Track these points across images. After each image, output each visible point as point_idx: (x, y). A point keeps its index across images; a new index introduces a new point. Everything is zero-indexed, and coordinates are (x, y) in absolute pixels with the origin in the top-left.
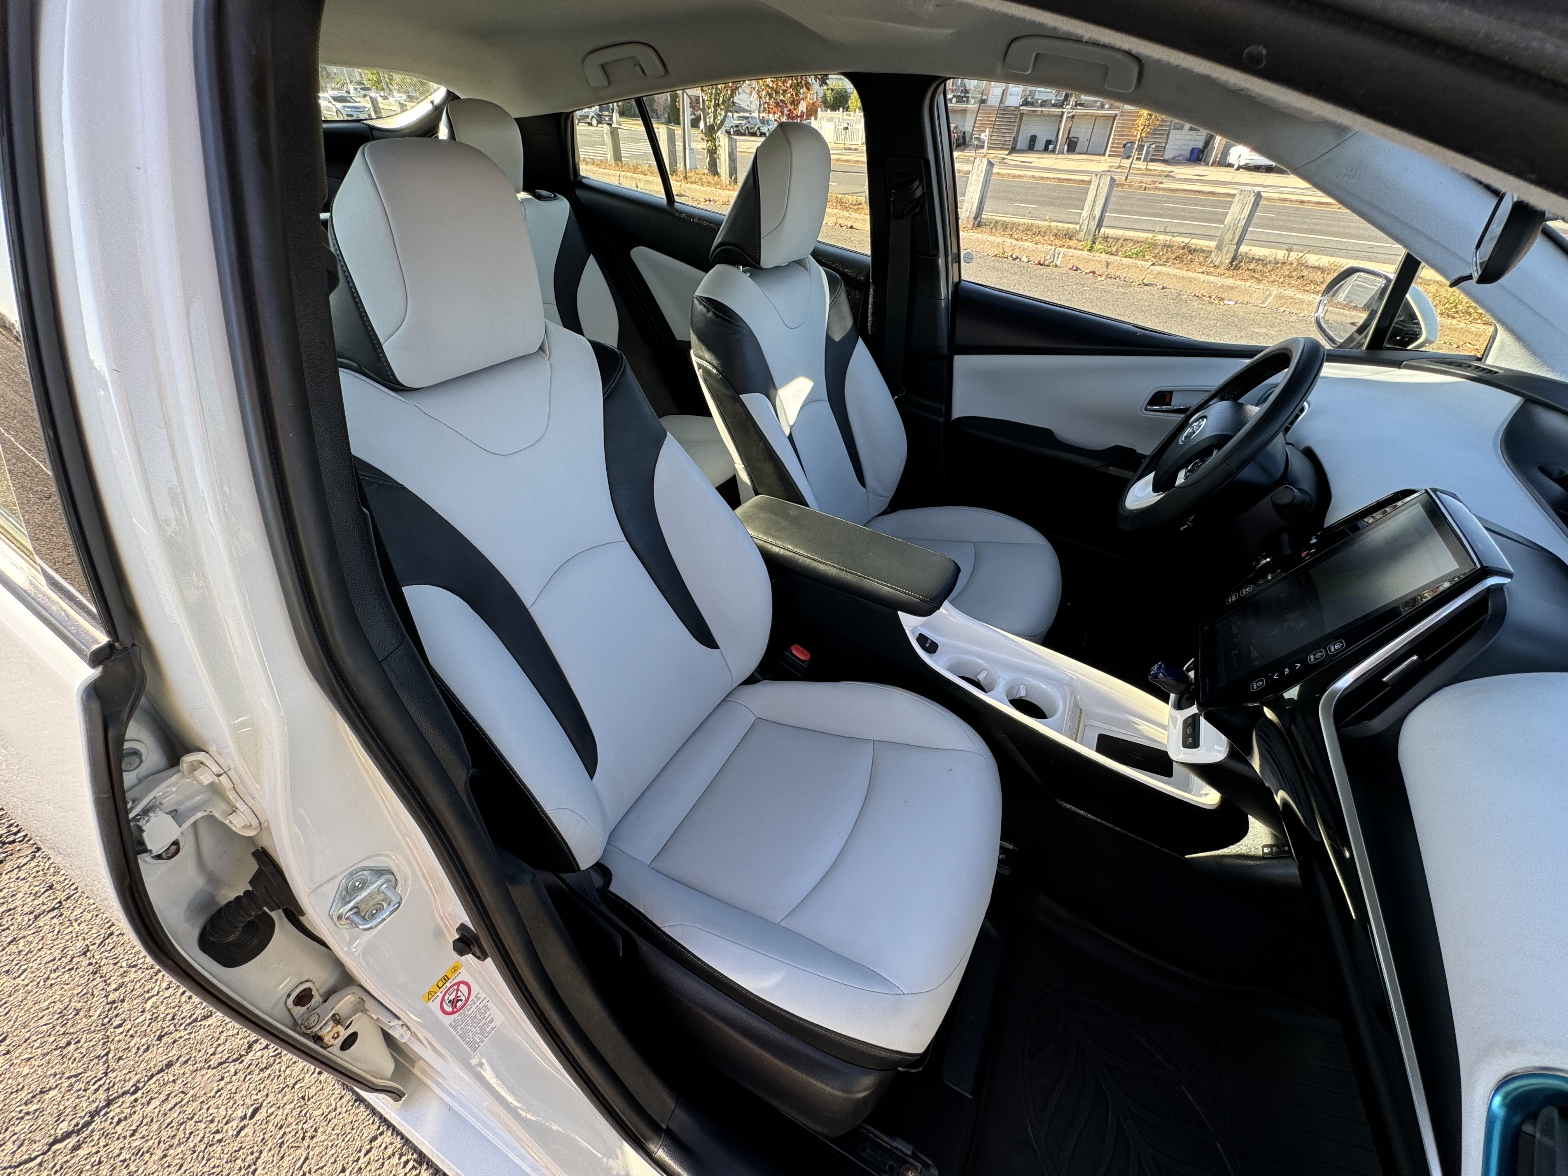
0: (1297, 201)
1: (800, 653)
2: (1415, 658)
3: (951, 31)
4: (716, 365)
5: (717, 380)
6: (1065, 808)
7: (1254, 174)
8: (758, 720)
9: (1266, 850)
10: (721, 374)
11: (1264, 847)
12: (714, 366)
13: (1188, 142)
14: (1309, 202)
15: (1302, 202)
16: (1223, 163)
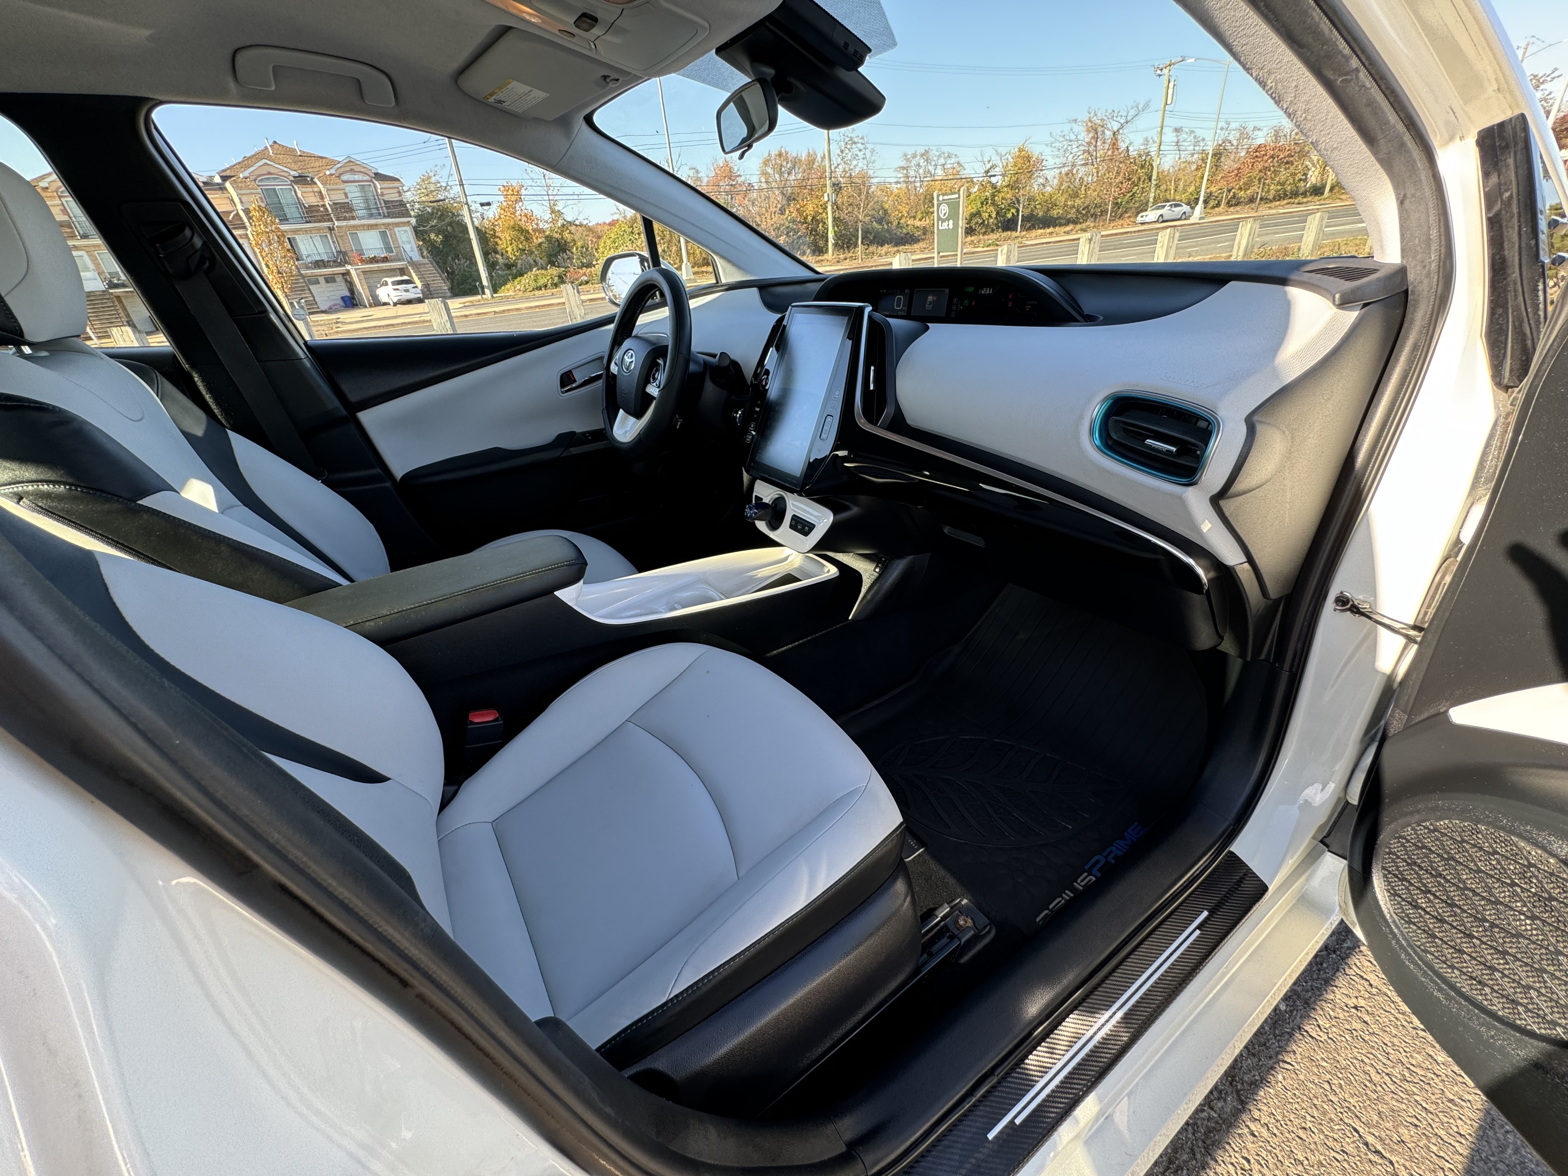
0: (461, 316)
1: (483, 718)
2: (872, 368)
3: (147, 33)
4: (58, 479)
5: (76, 498)
6: (775, 655)
7: (411, 306)
8: (494, 824)
9: (877, 570)
10: (77, 486)
11: (874, 571)
12: (54, 482)
13: (334, 293)
14: (471, 315)
15: (466, 316)
16: (377, 303)
